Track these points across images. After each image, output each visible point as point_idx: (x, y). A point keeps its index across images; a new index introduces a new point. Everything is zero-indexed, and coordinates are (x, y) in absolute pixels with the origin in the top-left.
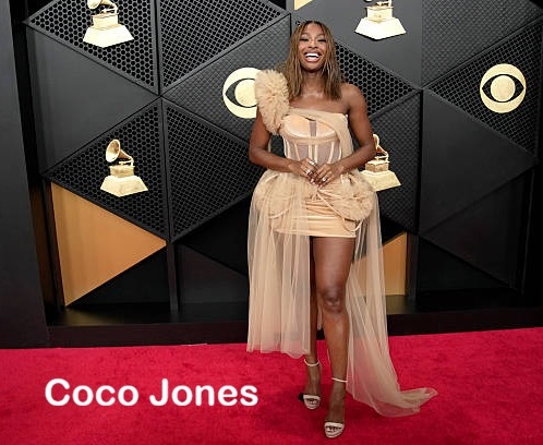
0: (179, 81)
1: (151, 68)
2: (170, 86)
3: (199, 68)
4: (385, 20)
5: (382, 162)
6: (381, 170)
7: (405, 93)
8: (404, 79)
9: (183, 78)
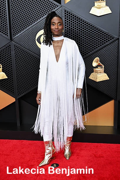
0: (18, 35)
1: (7, 29)
2: (16, 36)
3: (26, 29)
4: (102, 7)
5: (101, 69)
6: (100, 72)
7: (111, 39)
8: (110, 33)
9: (20, 33)
